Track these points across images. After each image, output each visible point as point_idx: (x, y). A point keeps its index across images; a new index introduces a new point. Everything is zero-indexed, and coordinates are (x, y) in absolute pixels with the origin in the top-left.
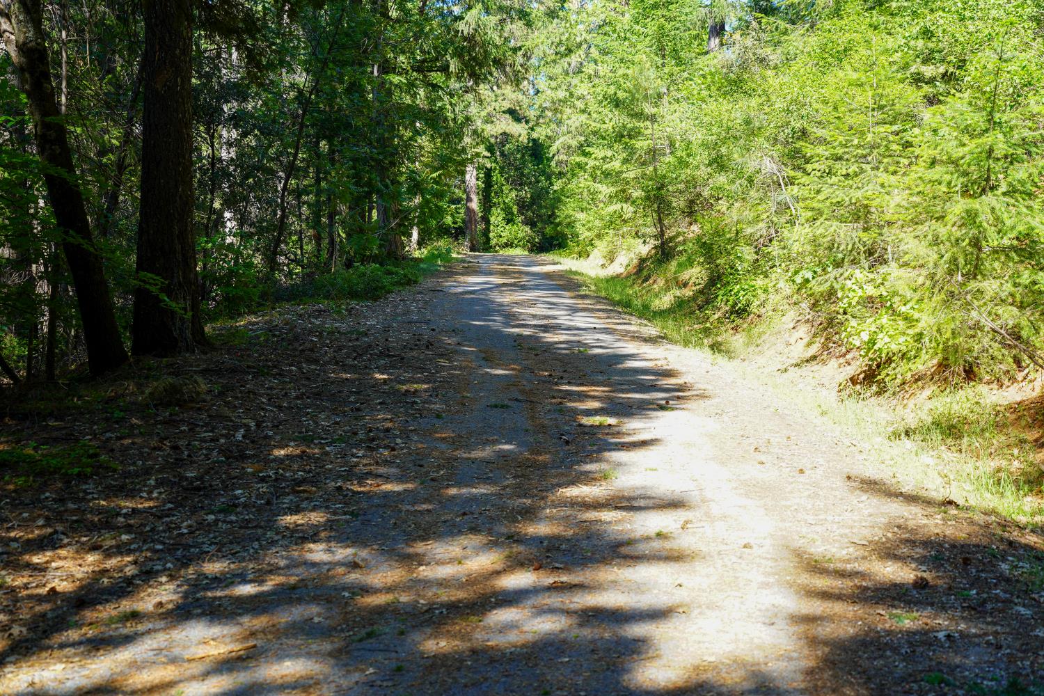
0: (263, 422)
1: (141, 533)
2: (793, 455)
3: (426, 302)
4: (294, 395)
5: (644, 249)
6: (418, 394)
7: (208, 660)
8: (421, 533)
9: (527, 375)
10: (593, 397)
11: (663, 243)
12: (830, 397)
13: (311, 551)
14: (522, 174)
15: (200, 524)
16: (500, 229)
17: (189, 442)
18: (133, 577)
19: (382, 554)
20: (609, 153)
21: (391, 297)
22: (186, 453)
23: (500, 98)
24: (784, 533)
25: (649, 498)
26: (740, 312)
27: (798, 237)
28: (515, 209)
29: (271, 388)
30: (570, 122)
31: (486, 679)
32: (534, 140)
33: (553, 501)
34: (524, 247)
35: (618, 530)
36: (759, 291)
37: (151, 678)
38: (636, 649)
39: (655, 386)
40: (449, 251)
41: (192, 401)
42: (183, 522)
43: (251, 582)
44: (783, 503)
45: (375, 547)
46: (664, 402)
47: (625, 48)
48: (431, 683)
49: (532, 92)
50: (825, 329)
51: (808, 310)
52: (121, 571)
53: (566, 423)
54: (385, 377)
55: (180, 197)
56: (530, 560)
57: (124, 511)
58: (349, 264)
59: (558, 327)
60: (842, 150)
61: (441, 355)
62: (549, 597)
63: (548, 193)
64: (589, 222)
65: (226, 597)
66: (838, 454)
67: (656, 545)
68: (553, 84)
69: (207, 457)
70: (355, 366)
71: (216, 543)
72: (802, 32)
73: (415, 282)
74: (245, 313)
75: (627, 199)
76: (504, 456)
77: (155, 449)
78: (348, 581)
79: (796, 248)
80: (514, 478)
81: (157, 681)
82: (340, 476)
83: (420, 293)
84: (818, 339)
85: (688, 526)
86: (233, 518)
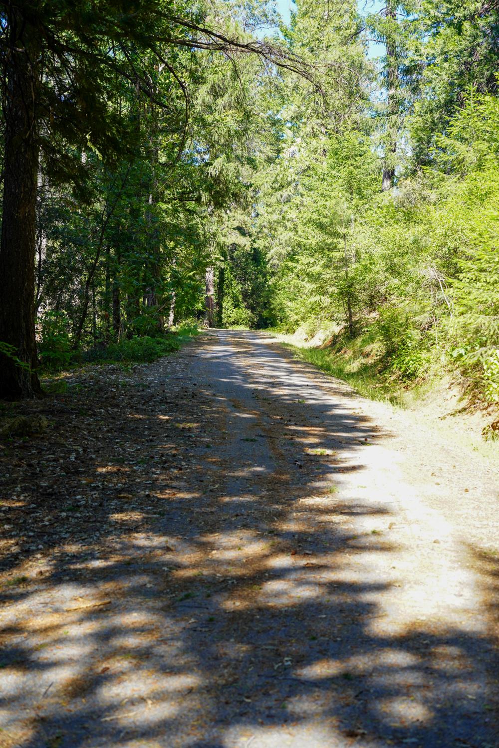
0: (88, 448)
1: (17, 524)
2: (459, 479)
3: (186, 365)
4: (105, 429)
5: (336, 329)
6: (192, 430)
7: (80, 611)
8: (209, 527)
9: (265, 418)
10: (314, 435)
11: (351, 325)
12: (478, 438)
13: (136, 538)
14: (246, 273)
15: (57, 519)
16: (230, 312)
17: (39, 461)
18: (18, 554)
19: (185, 542)
20: (312, 260)
21: (161, 360)
22: (38, 469)
23: (231, 219)
24: (460, 533)
25: (363, 507)
26: (409, 376)
27: (452, 324)
28: (240, 298)
29: (89, 425)
30: (281, 237)
31: (271, 628)
32: (255, 249)
33: (297, 507)
34: (246, 324)
35: (345, 529)
36: (424, 362)
37: (44, 622)
38: (370, 609)
39: (355, 428)
40: (196, 327)
41: (37, 433)
42: (44, 517)
43: (98, 559)
44: (457, 512)
45: (180, 537)
46: (363, 439)
47: (325, 187)
48: (235, 630)
49: (253, 215)
50: (472, 390)
51: (460, 376)
52: (9, 550)
53: (297, 453)
54: (167, 417)
55: (26, 290)
56: (288, 548)
57: (3, 509)
58: (129, 336)
59: (281, 384)
60: (487, 265)
61: (203, 403)
62: (305, 574)
63: (264, 287)
64: (296, 308)
65: (83, 569)
66: (490, 478)
67: (373, 539)
68: (270, 210)
69: (53, 472)
70: (145, 410)
71: (69, 532)
72: (455, 180)
73: (177, 350)
74: (61, 370)
75: (324, 293)
76: (258, 475)
77: (16, 466)
78: (165, 560)
79: (451, 332)
80: (267, 490)
81: (48, 624)
82: (147, 488)
83: (180, 357)
84: (467, 397)
85: (394, 527)
86: (79, 515)
